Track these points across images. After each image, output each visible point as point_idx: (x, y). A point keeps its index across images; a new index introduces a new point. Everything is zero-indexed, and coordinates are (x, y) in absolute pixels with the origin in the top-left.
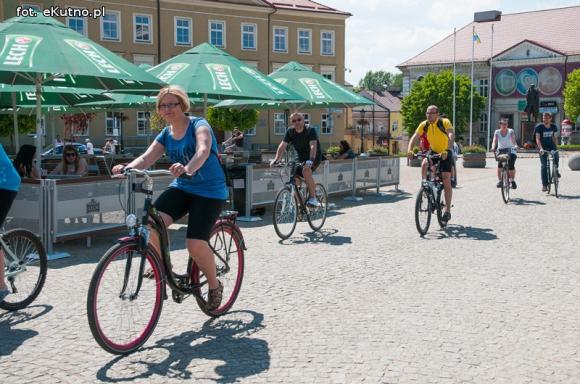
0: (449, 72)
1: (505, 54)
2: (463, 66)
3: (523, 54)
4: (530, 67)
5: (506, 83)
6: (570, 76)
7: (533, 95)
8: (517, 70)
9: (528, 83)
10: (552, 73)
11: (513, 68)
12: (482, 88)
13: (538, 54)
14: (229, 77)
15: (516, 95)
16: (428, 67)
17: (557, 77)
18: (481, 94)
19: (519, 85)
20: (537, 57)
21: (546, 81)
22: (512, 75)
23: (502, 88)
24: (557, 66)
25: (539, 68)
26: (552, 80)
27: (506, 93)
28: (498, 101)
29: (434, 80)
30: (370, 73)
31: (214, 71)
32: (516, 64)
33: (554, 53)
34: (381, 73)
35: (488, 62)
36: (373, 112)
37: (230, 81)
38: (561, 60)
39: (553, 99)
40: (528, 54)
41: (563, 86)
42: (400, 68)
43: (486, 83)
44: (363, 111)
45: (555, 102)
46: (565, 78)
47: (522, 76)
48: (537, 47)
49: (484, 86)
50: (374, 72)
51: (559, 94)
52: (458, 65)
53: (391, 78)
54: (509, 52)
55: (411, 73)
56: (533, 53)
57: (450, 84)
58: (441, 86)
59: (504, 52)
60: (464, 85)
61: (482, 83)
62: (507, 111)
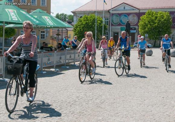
0: (93, 15)
1: (115, 8)
2: (99, 13)
3: (123, 8)
4: (125, 13)
5: (116, 20)
6: (141, 18)
7: (128, 25)
8: (120, 15)
9: (125, 20)
10: (134, 16)
11: (118, 14)
12: (106, 22)
14: (16, 15)
15: (120, 25)
16: (84, 13)
17: (136, 18)
18: (106, 24)
19: (121, 21)
20: (128, 10)
21: (132, 19)
22: (118, 16)
23: (114, 22)
24: (136, 14)
25: (129, 14)
26: (134, 19)
27: (115, 24)
28: (113, 27)
29: (87, 18)
30: (58, 14)
31: (9, 12)
32: (120, 12)
33: (135, 8)
34: (63, 14)
35: (109, 11)
36: (62, 30)
37: (16, 16)
38: (137, 11)
39: (134, 27)
40: (124, 8)
41: (139, 22)
42: (73, 12)
43: (108, 20)
44: (58, 30)
45: (135, 28)
46: (139, 19)
47: (122, 17)
48: (128, 6)
49: (107, 21)
50: (60, 14)
51: (137, 25)
53: (67, 16)
54: (117, 7)
55: (77, 15)
56: (126, 8)
57: (94, 20)
58: (90, 21)
59: (115, 7)
60: (99, 20)
61: (106, 20)
62: (116, 31)
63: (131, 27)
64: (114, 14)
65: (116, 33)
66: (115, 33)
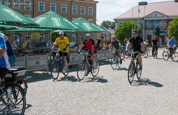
0: (130, 21)
2: (135, 20)
3: (154, 16)
4: (157, 20)
5: (149, 25)
6: (170, 23)
7: (158, 29)
8: (152, 21)
9: (156, 25)
10: (164, 22)
11: (151, 20)
13: (160, 16)
14: (59, 22)
15: (152, 29)
16: (124, 20)
17: (165, 24)
18: (141, 29)
19: (153, 26)
20: (159, 17)
21: (162, 25)
22: (151, 22)
23: (148, 27)
24: (165, 20)
25: (160, 21)
26: (164, 24)
28: (147, 31)
29: (125, 24)
30: (104, 21)
31: (54, 20)
32: (152, 19)
33: (164, 16)
34: (108, 21)
35: (143, 18)
36: (106, 34)
37: (60, 23)
38: (166, 18)
39: (164, 30)
40: (156, 16)
41: (167, 27)
42: (114, 20)
43: (143, 25)
44: (102, 34)
45: (165, 32)
46: (168, 24)
47: (154, 23)
48: (159, 14)
49: (142, 26)
51: (166, 29)
52: (133, 19)
53: (111, 23)
54: (150, 15)
55: (118, 21)
56: (158, 16)
57: (131, 25)
58: (128, 26)
59: (148, 15)
60: (135, 25)
61: (141, 25)
62: (150, 34)
63: (160, 31)
64: (148, 20)
65: (149, 36)
66: (148, 36)
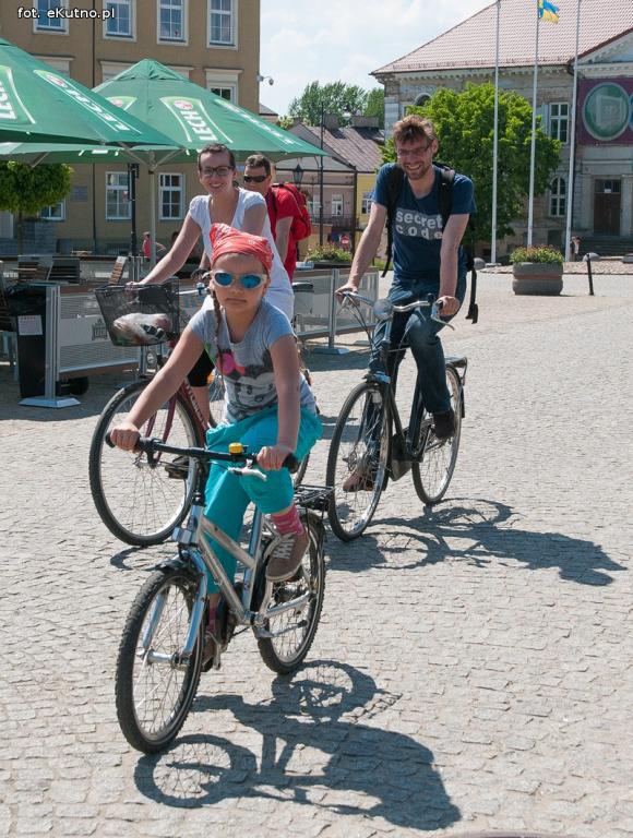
0: (484, 87)
1: (606, 49)
2: (514, 75)
5: (606, 111)
8: (631, 85)
11: (621, 80)
12: (555, 124)
15: (626, 139)
16: (440, 76)
18: (554, 136)
22: (619, 94)
23: (599, 123)
27: (605, 134)
28: (590, 152)
29: (452, 105)
30: (314, 86)
32: (627, 71)
34: (339, 87)
35: (569, 67)
36: (321, 171)
42: (380, 76)
43: (564, 112)
44: (298, 170)
49: (559, 118)
50: (322, 85)
52: (505, 73)
53: (360, 99)
54: (613, 45)
55: (402, 89)
57: (487, 114)
58: (468, 118)
59: (603, 44)
60: (518, 115)
61: (555, 112)
62: (611, 172)
64: (600, 80)
65: (608, 184)
66: (601, 183)
